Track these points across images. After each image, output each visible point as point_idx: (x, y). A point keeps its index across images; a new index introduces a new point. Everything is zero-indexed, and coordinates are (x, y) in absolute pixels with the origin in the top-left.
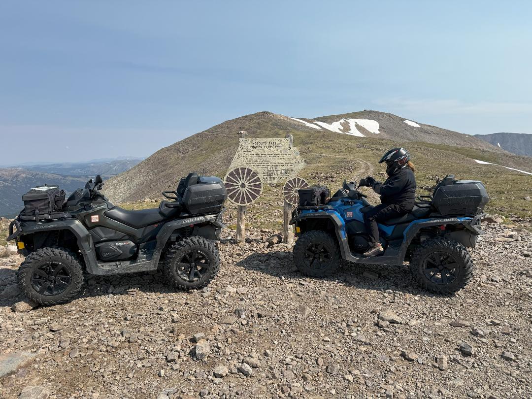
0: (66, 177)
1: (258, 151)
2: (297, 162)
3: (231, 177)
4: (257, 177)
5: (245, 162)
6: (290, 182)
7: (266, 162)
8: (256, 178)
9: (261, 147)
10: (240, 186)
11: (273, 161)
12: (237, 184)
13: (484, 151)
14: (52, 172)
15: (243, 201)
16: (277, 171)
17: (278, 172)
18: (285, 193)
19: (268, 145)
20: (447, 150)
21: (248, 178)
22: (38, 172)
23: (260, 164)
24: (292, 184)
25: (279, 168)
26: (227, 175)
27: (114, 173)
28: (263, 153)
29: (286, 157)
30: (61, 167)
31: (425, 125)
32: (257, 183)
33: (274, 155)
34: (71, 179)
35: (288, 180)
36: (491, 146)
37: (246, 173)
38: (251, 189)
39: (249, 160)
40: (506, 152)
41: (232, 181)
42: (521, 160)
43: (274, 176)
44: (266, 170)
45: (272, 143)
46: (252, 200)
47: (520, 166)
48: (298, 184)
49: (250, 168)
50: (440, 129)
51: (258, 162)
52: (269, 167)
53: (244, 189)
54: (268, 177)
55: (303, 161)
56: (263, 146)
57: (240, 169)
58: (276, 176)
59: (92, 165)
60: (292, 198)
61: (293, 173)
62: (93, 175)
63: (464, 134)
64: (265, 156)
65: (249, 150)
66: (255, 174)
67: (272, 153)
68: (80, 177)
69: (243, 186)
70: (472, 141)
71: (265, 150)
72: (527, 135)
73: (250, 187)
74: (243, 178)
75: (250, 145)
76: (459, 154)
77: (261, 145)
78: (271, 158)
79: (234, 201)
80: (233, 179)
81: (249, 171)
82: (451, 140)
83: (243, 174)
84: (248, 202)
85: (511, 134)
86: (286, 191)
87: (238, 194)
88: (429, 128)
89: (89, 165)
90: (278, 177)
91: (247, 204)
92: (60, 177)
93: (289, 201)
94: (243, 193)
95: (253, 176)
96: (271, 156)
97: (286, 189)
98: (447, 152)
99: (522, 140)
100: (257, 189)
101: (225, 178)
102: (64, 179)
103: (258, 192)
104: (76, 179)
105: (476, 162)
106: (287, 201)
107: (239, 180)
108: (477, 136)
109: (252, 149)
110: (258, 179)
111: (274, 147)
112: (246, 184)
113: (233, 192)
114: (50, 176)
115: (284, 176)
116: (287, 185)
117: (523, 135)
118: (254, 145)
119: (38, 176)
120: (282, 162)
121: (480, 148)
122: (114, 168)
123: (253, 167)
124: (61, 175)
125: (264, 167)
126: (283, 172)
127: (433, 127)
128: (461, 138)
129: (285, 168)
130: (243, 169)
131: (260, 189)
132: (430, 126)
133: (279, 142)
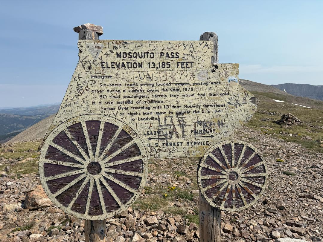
0: (22, 116)
1: (132, 75)
2: (233, 102)
3: (59, 148)
4: (132, 143)
5: (97, 106)
6: (217, 152)
7: (155, 105)
8: (128, 145)
9: (140, 65)
10: (85, 170)
11: (173, 101)
12: (77, 166)
13: (278, 94)
14: (13, 113)
15: (96, 209)
16: (183, 126)
17: (186, 128)
18: (205, 182)
19: (157, 60)
20: (258, 94)
21: (109, 147)
22: (4, 114)
23: (136, 111)
24: (222, 159)
25: (189, 119)
26: (49, 142)
27: (53, 113)
28: (145, 81)
29: (204, 90)
30: (19, 110)
31: (241, 80)
32: (132, 159)
33: (175, 87)
34: (25, 117)
35: (211, 150)
36: (281, 91)
37: (101, 133)
38: (116, 175)
39: (108, 99)
40: (290, 95)
41: (65, 158)
42: (300, 100)
43: (174, 140)
44: (155, 124)
45: (168, 55)
46: (120, 203)
47: (299, 102)
48: (237, 159)
49: (112, 121)
50: (251, 82)
51: (134, 105)
52: (162, 117)
53: (96, 177)
54: (161, 143)
55: (248, 99)
56: (145, 61)
57: (84, 124)
58: (180, 140)
59: (39, 108)
60: (223, 193)
61: (224, 129)
62: (40, 115)
63: (265, 85)
64: (151, 88)
65: (108, 72)
66: (125, 137)
67: (170, 80)
68: (31, 116)
69: (94, 168)
70: (270, 89)
71: (152, 72)
72: (300, 84)
73: (113, 171)
74: (94, 149)
75: (108, 60)
76: (264, 97)
77: (138, 60)
78: (168, 93)
79: (73, 209)
80: (65, 151)
81: (111, 128)
82: (257, 88)
83: (94, 137)
84: (109, 211)
85: (291, 84)
86: (208, 177)
87: (80, 190)
88: (244, 81)
89: (37, 108)
90: (185, 142)
91: (106, 215)
92: (18, 116)
93: (215, 202)
94: (95, 186)
95: (122, 141)
96: (166, 87)
97: (206, 171)
98: (258, 95)
99: (298, 88)
100: (132, 174)
101: (44, 150)
102: (21, 118)
103: (135, 182)
104: (29, 117)
105: (275, 101)
106: (210, 201)
107: (83, 153)
108: (272, 85)
109: (115, 71)
110: (135, 151)
111: (174, 66)
112: (103, 164)
113: (67, 187)
114: (12, 116)
115: (201, 139)
116: (210, 160)
117: (298, 85)
118: (120, 60)
119: (4, 116)
120: (195, 102)
121: (275, 92)
122: (53, 110)
123: (119, 117)
124: (19, 115)
125: (150, 116)
126: (199, 128)
127: (247, 80)
128: (264, 87)
129: (202, 117)
130: (93, 125)
131: (140, 175)
132: (245, 80)
133: (187, 51)
